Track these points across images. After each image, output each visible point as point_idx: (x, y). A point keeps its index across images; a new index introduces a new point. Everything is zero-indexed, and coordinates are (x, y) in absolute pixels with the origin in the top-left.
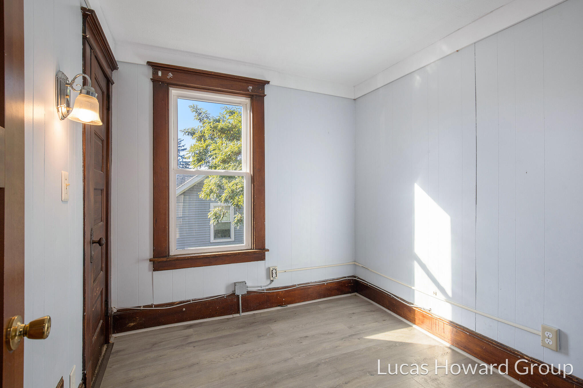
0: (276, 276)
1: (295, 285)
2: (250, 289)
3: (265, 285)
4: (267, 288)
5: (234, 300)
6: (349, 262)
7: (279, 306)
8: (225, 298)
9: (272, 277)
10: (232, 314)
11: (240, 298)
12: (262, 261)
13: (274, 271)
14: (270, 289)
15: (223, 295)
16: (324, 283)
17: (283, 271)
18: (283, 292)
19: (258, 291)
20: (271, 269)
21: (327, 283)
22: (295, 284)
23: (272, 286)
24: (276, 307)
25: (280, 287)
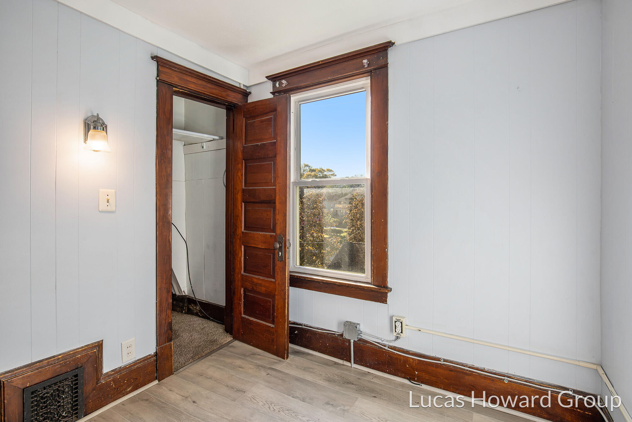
0: (402, 332)
1: (439, 359)
2: (364, 337)
3: (388, 340)
4: (391, 344)
5: (345, 343)
6: (579, 361)
7: (407, 379)
8: (336, 337)
9: (396, 331)
10: (343, 359)
11: (352, 344)
12: (381, 303)
13: (398, 324)
14: (394, 348)
15: (334, 331)
16: (501, 379)
17: (416, 329)
18: (415, 361)
19: (376, 344)
20: (394, 319)
21: (509, 381)
22: (440, 357)
23: (397, 344)
24: (403, 377)
25: (411, 351)
